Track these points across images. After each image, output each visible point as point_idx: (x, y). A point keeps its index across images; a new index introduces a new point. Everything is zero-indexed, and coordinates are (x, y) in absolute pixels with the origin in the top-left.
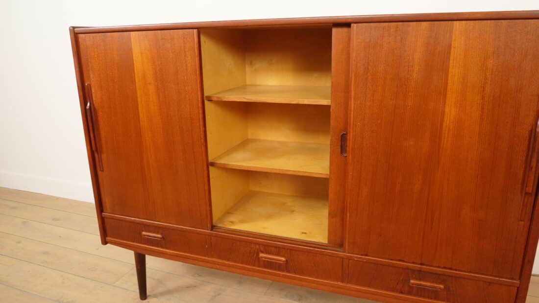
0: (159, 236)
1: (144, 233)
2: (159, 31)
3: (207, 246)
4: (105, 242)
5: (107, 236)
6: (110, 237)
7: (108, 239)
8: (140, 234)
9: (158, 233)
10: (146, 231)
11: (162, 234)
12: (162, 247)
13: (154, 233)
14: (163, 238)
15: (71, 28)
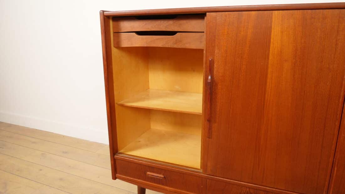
0: (162, 176)
1: (148, 173)
2: (310, 10)
3: (202, 187)
4: (114, 178)
5: (116, 174)
6: (119, 174)
7: (117, 175)
8: (145, 174)
9: (160, 174)
10: (150, 172)
11: (163, 175)
12: (163, 184)
13: (157, 173)
14: (165, 178)
15: (101, 12)
